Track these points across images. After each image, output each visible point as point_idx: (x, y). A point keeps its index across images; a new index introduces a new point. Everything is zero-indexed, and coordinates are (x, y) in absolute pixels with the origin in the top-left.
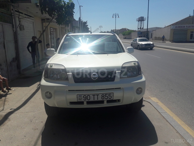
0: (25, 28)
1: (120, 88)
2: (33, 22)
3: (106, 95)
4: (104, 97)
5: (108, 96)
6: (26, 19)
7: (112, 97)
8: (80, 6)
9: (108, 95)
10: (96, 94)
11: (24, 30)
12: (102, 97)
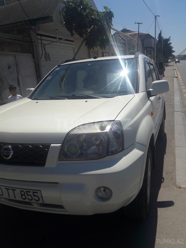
0: (50, 56)
1: (57, 183)
2: (74, 48)
3: (28, 193)
4: (24, 195)
5: (33, 196)
6: (54, 44)
7: (41, 198)
8: (156, 17)
9: (31, 194)
10: (10, 188)
11: (50, 60)
12: (22, 195)
